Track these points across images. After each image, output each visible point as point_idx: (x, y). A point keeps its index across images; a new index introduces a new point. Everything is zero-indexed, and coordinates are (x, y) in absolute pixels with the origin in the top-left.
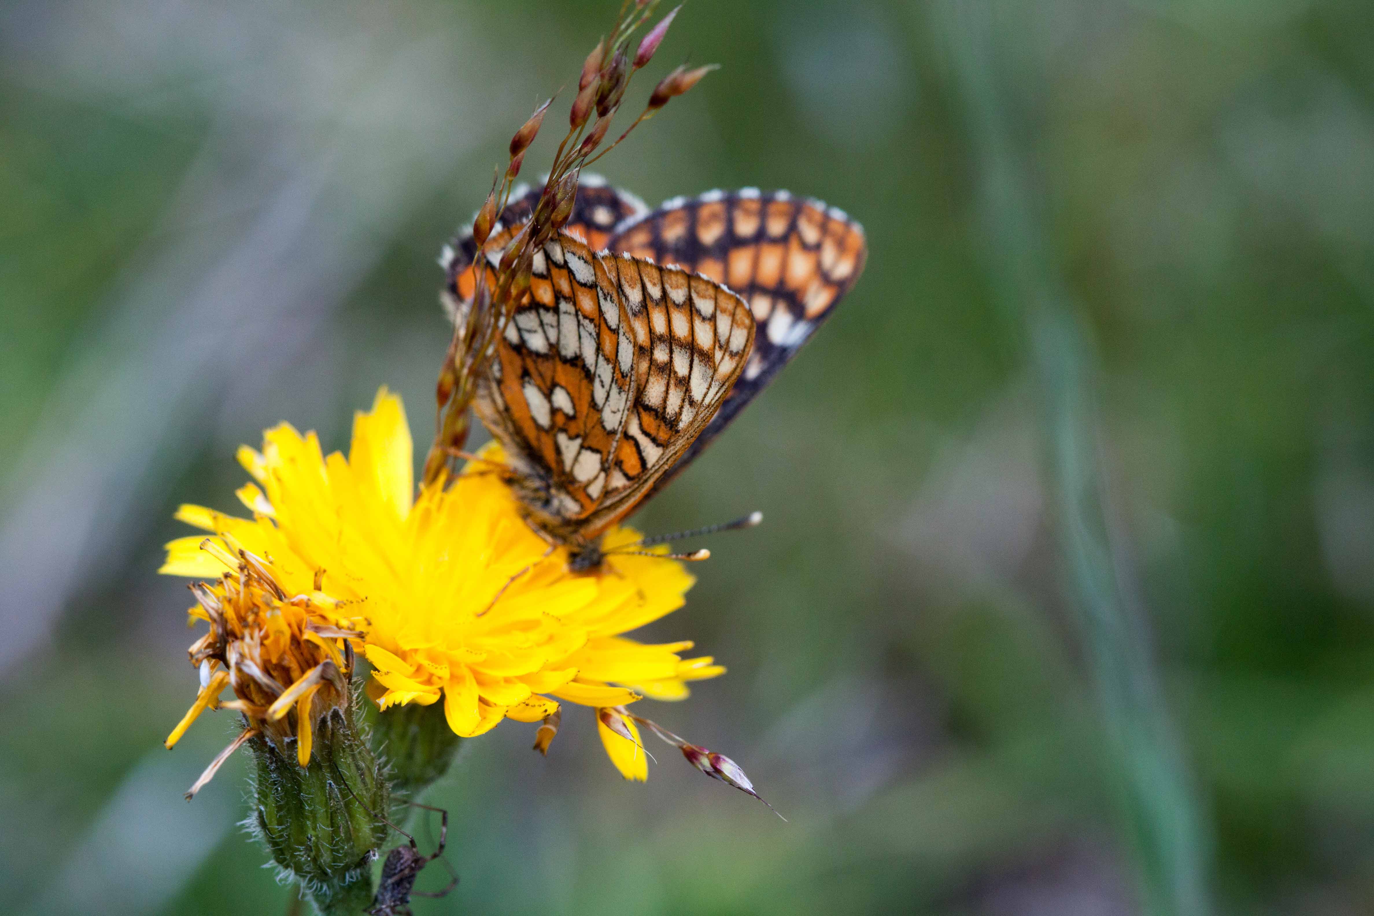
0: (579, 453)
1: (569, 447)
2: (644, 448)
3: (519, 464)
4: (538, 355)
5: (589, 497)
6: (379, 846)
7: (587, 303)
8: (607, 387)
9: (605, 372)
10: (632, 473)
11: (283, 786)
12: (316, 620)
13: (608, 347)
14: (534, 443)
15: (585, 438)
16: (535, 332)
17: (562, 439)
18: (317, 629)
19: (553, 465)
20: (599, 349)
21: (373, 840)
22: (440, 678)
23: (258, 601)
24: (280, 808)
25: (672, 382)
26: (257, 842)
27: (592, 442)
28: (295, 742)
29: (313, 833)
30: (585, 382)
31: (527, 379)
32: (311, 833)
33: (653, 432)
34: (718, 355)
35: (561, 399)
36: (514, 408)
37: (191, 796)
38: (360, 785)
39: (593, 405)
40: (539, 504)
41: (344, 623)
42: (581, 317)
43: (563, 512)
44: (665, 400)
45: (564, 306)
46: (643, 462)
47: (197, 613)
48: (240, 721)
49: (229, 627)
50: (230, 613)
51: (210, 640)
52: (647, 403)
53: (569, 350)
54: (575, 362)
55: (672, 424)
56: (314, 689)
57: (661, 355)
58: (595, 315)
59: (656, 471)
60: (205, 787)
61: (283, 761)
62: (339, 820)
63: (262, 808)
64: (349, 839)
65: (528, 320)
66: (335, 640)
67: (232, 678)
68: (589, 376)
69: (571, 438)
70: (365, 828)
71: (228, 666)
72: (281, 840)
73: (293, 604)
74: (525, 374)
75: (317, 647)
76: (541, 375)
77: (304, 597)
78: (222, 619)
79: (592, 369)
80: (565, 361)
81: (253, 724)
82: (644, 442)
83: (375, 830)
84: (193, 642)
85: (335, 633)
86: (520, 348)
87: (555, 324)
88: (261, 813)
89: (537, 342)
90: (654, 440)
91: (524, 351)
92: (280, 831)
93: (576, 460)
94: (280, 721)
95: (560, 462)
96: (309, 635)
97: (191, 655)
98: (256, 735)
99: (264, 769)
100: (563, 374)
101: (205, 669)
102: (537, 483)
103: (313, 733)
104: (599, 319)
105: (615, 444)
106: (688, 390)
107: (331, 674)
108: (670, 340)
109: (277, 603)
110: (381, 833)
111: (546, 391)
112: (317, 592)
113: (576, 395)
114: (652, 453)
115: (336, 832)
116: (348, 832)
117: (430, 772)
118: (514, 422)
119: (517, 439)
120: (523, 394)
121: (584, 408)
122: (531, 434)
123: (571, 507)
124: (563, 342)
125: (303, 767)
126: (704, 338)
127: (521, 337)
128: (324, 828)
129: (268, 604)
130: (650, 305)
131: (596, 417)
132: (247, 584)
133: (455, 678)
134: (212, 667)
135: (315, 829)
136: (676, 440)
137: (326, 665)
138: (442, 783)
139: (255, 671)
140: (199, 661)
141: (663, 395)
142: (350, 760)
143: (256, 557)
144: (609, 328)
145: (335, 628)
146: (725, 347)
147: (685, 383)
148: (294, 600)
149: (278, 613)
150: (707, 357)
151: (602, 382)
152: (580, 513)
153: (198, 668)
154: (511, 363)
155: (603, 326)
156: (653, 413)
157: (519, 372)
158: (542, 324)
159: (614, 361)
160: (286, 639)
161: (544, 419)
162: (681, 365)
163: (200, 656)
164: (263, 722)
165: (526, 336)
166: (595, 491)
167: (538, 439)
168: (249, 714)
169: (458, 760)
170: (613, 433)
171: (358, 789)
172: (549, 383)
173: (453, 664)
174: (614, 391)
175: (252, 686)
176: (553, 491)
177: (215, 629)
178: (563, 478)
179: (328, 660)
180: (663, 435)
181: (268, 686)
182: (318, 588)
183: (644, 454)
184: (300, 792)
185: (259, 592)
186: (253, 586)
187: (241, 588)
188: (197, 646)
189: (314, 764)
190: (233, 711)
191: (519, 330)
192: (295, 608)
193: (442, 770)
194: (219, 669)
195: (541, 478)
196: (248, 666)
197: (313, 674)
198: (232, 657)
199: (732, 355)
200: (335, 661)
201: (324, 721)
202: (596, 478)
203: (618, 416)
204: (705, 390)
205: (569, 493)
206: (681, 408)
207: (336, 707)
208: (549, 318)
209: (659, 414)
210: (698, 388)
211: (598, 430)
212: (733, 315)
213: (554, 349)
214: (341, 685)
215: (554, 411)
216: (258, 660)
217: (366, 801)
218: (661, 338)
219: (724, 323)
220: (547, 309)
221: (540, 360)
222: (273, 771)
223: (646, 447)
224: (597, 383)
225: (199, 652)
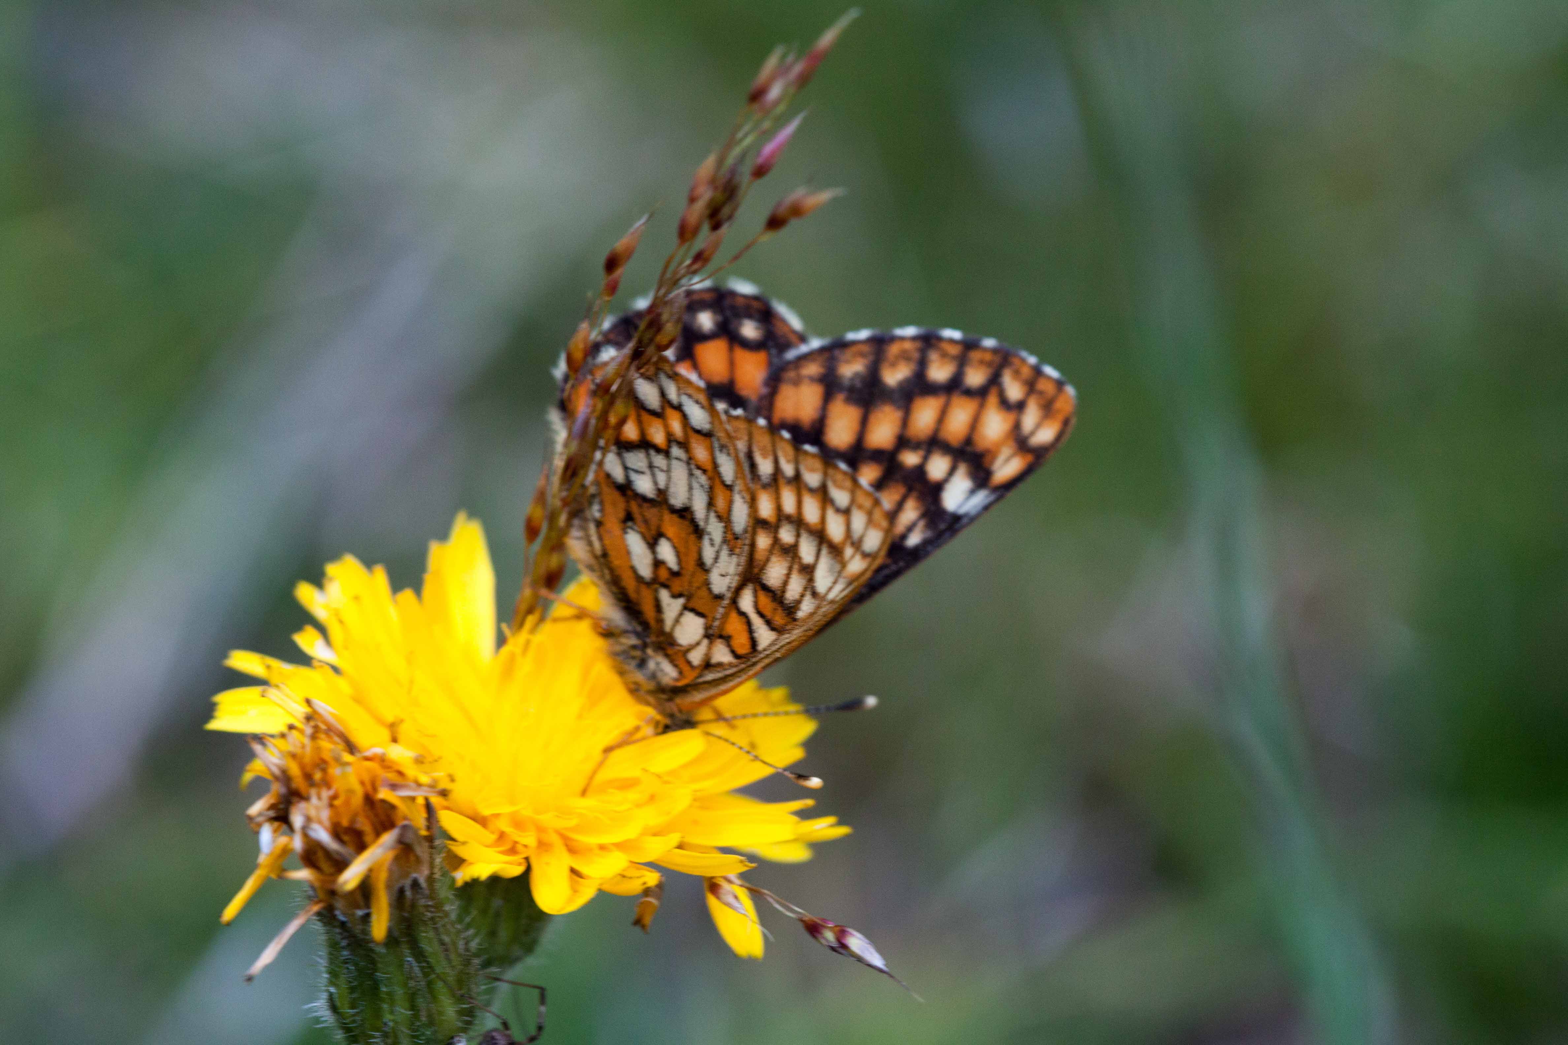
0: (681, 614)
1: (671, 606)
2: (757, 628)
3: (617, 617)
4: (644, 499)
5: (689, 663)
6: (465, 1030)
7: (701, 453)
8: (716, 548)
9: (715, 529)
10: (741, 651)
11: (356, 964)
12: (391, 776)
13: (721, 503)
14: (632, 595)
15: (689, 598)
16: (642, 473)
17: (664, 595)
18: (394, 787)
19: (652, 623)
20: (711, 504)
21: (460, 1024)
22: (525, 846)
23: (326, 756)
24: (352, 990)
25: (796, 567)
26: (327, 1028)
27: (696, 604)
28: (368, 916)
29: (392, 1017)
30: (693, 537)
31: (630, 524)
32: (388, 1017)
33: (768, 613)
34: (849, 551)
35: (666, 552)
36: (612, 554)
37: (250, 979)
38: (444, 963)
39: (701, 563)
40: (634, 663)
41: (424, 779)
42: (693, 467)
43: (659, 674)
44: (785, 583)
45: (676, 451)
46: (754, 643)
47: (256, 769)
48: (306, 891)
49: (294, 785)
50: (295, 770)
51: (272, 801)
52: (765, 582)
53: (678, 499)
54: (684, 513)
55: (790, 610)
56: (390, 855)
57: (786, 535)
58: (709, 466)
59: (767, 656)
60: (268, 968)
61: (354, 936)
62: (421, 1002)
63: (332, 990)
64: (431, 1023)
65: (636, 459)
66: (413, 799)
67: (297, 844)
68: (698, 532)
69: (675, 596)
70: (449, 1010)
71: (291, 829)
72: (354, 1025)
73: (367, 759)
74: (629, 518)
75: (393, 807)
76: (646, 522)
77: (378, 750)
78: (285, 777)
79: (701, 524)
80: (673, 510)
81: (321, 895)
82: (757, 622)
83: (461, 1013)
84: (251, 803)
85: (414, 790)
86: (625, 489)
87: (665, 468)
88: (331, 995)
89: (644, 485)
90: (769, 623)
91: (629, 493)
92: (354, 1015)
93: (677, 621)
94: (352, 893)
95: (660, 621)
96: (384, 794)
97: (250, 818)
98: (324, 908)
99: (333, 946)
100: (672, 526)
101: (266, 835)
102: (633, 641)
103: (391, 905)
104: (713, 472)
105: (721, 610)
106: (811, 580)
107: (409, 838)
108: (798, 522)
109: (347, 757)
110: (469, 1016)
111: (651, 541)
112: (394, 745)
113: (682, 550)
114: (765, 636)
115: (416, 1016)
116: (430, 1016)
117: (517, 951)
118: (612, 570)
119: (614, 589)
120: (623, 540)
121: (691, 564)
122: (630, 584)
123: (668, 672)
124: (672, 490)
125: (377, 944)
126: (835, 529)
127: (627, 477)
128: (403, 1011)
129: (338, 760)
130: (781, 482)
131: (700, 577)
132: (314, 737)
133: (543, 846)
134: (275, 831)
135: (392, 1012)
136: (792, 629)
137: (405, 828)
138: (531, 961)
139: (323, 835)
140: (260, 825)
141: (784, 578)
142: (431, 934)
143: (325, 707)
144: (723, 483)
145: (413, 785)
146: (857, 545)
147: (808, 571)
148: (368, 754)
149: (349, 769)
150: (836, 551)
151: (711, 540)
152: (677, 680)
153: (257, 833)
154: (614, 504)
155: (717, 482)
156: (770, 594)
157: (622, 515)
158: (651, 466)
159: (725, 519)
160: (358, 800)
161: (645, 570)
162: (807, 551)
163: (260, 819)
164: (333, 893)
165: (634, 476)
166: (696, 657)
167: (638, 592)
168: (317, 884)
169: (548, 938)
170: (719, 597)
171: (441, 966)
172: (654, 532)
173: (540, 829)
174: (724, 553)
175: (320, 854)
176: (649, 651)
177: (277, 788)
178: (662, 639)
179: (406, 822)
180: (779, 619)
181: (338, 853)
182: (395, 740)
183: (756, 635)
184: (376, 970)
185: (326, 745)
186: (322, 739)
187: (306, 741)
188: (257, 808)
189: (391, 940)
190: (298, 883)
191: (626, 468)
192: (368, 764)
193: (529, 948)
194: (283, 834)
195: (638, 635)
196: (315, 830)
197: (389, 838)
198: (297, 820)
199: (865, 555)
200: (413, 823)
201: (401, 891)
202: (698, 644)
203: (727, 580)
204: (829, 584)
205: (667, 656)
206: (802, 596)
207: (415, 875)
208: (659, 460)
209: (777, 596)
210: (823, 579)
211: (703, 593)
212: (870, 514)
213: (662, 494)
214: (422, 850)
215: (658, 564)
216: (327, 823)
217: (451, 979)
218: (789, 519)
219: (858, 521)
220: (658, 450)
221: (646, 505)
222: (343, 948)
223: (758, 628)
224: (706, 542)
225: (260, 814)
